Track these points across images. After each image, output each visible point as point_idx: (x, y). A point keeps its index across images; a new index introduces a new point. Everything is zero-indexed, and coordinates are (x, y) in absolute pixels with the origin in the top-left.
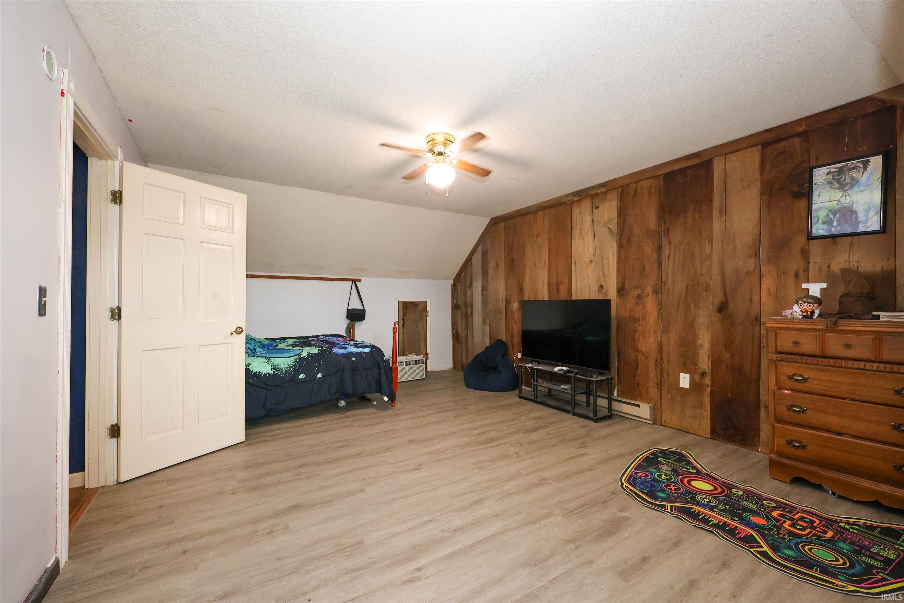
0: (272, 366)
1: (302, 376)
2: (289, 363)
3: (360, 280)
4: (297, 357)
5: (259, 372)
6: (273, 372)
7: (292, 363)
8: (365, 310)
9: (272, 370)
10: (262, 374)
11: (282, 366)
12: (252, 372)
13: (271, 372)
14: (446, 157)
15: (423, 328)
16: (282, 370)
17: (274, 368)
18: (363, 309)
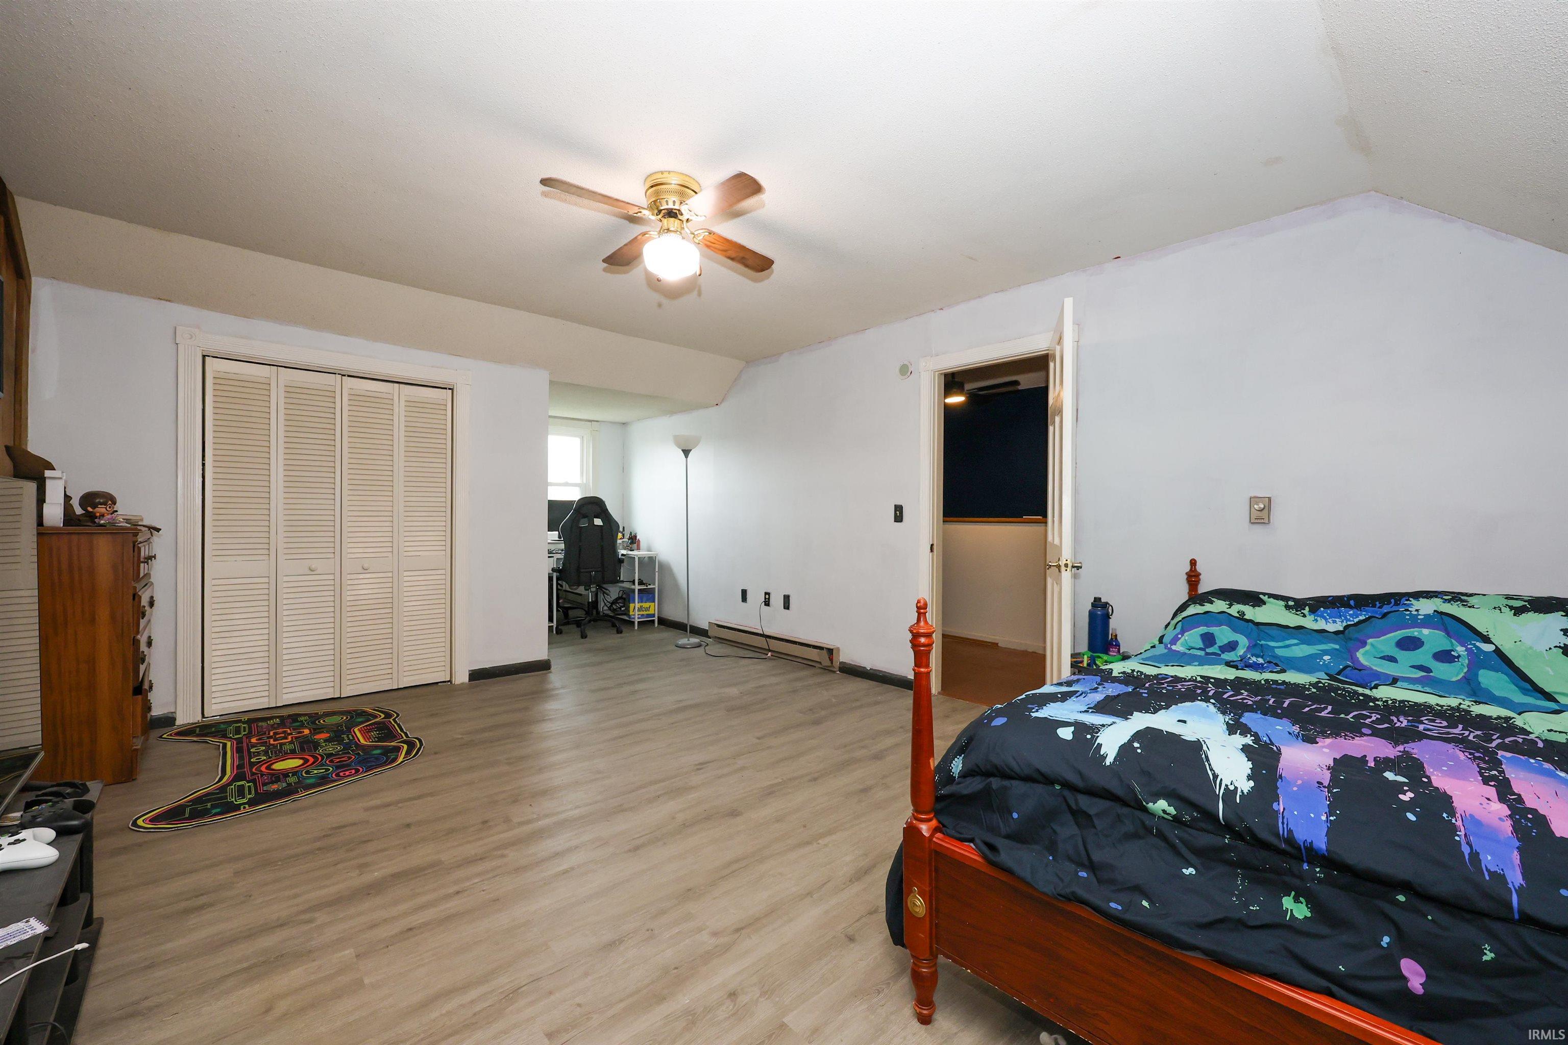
14: (685, 222)
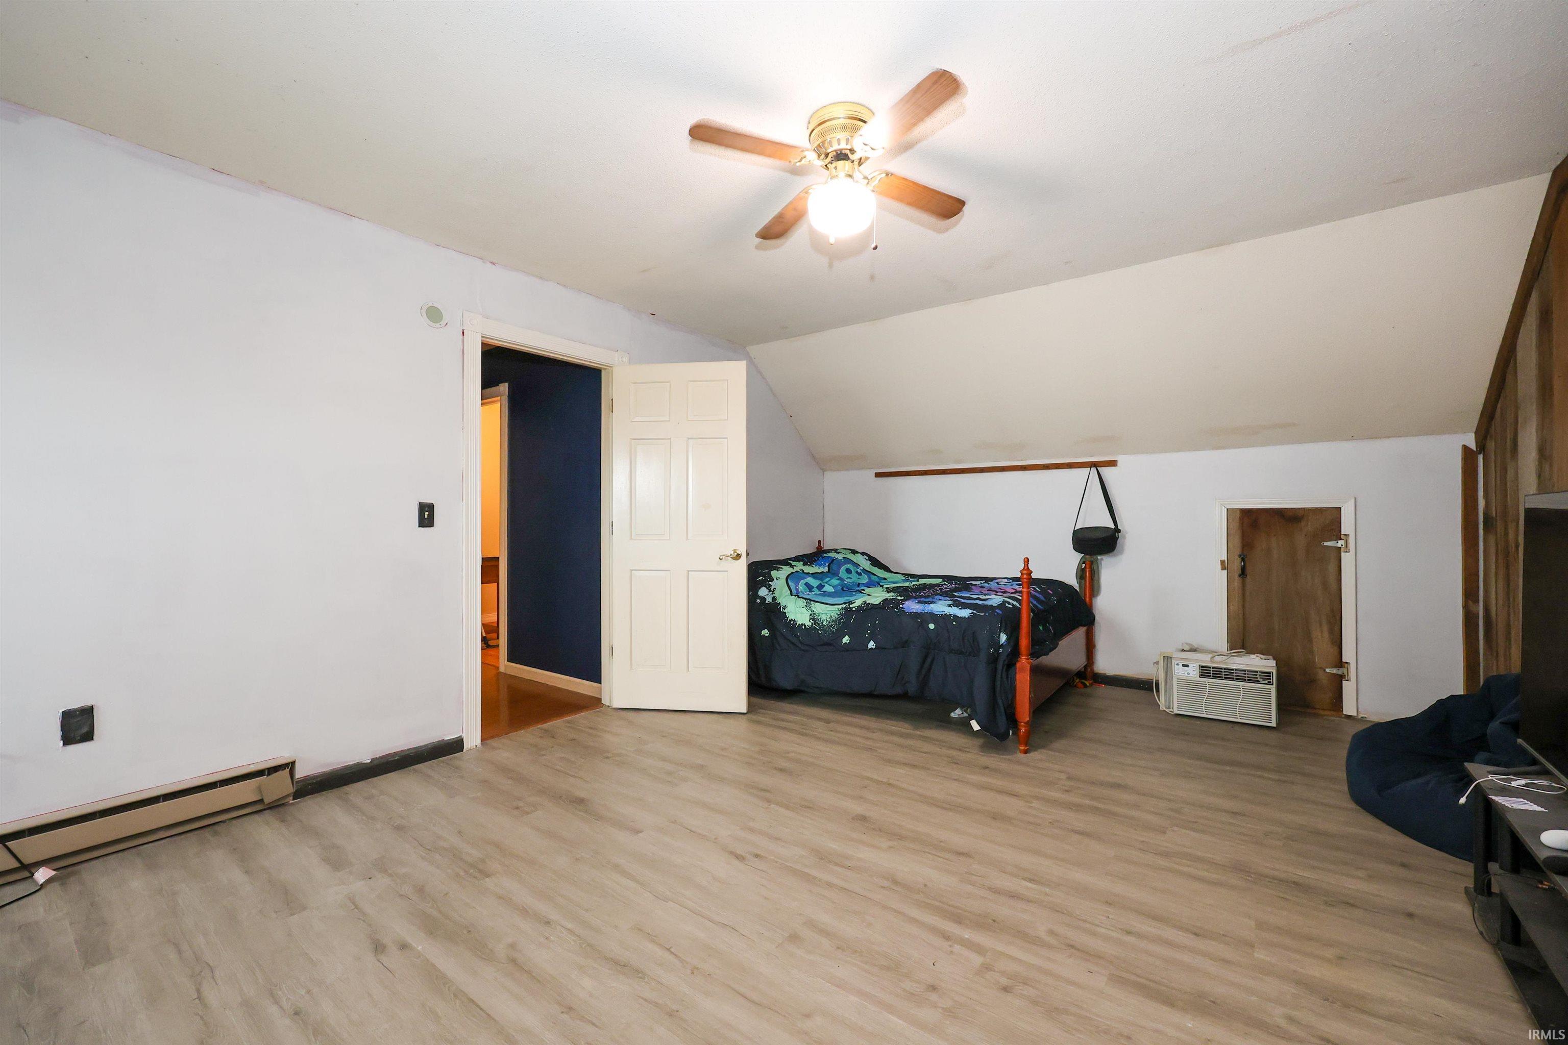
0: (811, 615)
1: (846, 640)
2: (832, 614)
3: (1113, 463)
4: (844, 606)
5: (794, 621)
6: (811, 624)
7: (836, 615)
8: (1117, 530)
9: (811, 620)
10: (796, 624)
11: (824, 617)
12: (787, 618)
13: (808, 623)
15: (1325, 585)
16: (822, 623)
17: (813, 618)
18: (1113, 527)
